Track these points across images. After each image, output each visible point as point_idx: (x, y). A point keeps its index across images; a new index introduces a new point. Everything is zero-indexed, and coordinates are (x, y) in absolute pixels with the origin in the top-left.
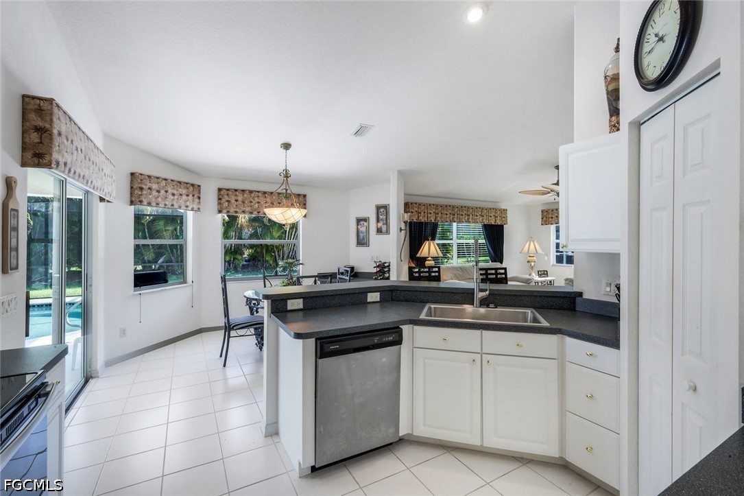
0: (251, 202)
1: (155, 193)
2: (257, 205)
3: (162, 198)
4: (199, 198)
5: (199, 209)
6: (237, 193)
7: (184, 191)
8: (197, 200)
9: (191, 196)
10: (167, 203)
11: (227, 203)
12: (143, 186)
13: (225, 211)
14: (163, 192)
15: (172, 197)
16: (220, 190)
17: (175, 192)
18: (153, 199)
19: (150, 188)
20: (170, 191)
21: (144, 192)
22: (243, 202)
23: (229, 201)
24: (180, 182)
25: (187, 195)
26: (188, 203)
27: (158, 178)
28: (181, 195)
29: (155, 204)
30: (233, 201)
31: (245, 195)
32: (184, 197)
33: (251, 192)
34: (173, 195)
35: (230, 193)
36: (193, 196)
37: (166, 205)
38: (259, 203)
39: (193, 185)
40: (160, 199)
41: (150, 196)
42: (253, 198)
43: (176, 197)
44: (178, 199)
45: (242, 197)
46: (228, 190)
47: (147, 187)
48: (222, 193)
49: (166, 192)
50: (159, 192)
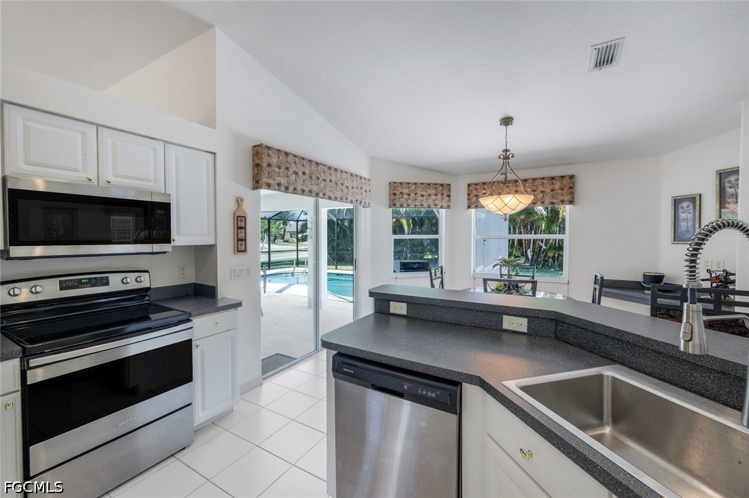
1: (405, 196)
3: (412, 200)
4: (449, 196)
5: (449, 206)
6: (485, 186)
7: (433, 192)
8: (446, 198)
9: (440, 195)
10: (417, 204)
12: (396, 192)
13: (473, 206)
14: (413, 195)
15: (422, 198)
16: (469, 185)
17: (424, 193)
18: (405, 201)
19: (401, 193)
20: (419, 193)
21: (397, 197)
24: (429, 184)
25: (436, 195)
26: (437, 202)
27: (408, 183)
28: (429, 195)
29: (406, 206)
32: (433, 197)
34: (422, 196)
35: (478, 187)
36: (442, 195)
37: (415, 205)
39: (442, 185)
40: (410, 201)
41: (402, 200)
42: (502, 189)
43: (425, 198)
44: (426, 199)
45: (490, 190)
46: (476, 184)
47: (399, 192)
48: (471, 188)
49: (416, 194)
50: (409, 195)
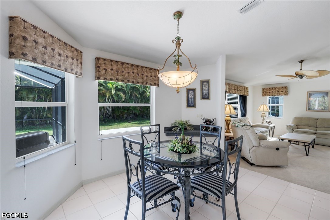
0: (123, 72)
1: (41, 48)
2: (127, 75)
3: (49, 56)
4: (81, 64)
5: (81, 74)
6: (112, 63)
7: (70, 54)
8: (80, 65)
9: (75, 60)
10: (54, 63)
11: (104, 71)
12: (27, 36)
13: (102, 78)
14: (49, 49)
15: (59, 57)
16: (98, 59)
17: (62, 53)
18: (39, 55)
19: (35, 41)
20: (57, 50)
21: (28, 44)
22: (117, 72)
23: (106, 70)
24: (66, 44)
25: (73, 59)
26: (73, 67)
27: (44, 32)
28: (67, 57)
29: (41, 61)
30: (109, 70)
31: (119, 66)
32: (70, 60)
33: (123, 63)
34: (60, 55)
35: (107, 62)
36: (77, 60)
37: (52, 64)
38: (128, 73)
39: (76, 50)
40: (46, 57)
41: (36, 51)
42: (124, 69)
43: (62, 58)
44: (64, 60)
45: (116, 67)
46: (105, 60)
47: (32, 39)
48: (100, 61)
49: (53, 50)
50: (45, 48)
